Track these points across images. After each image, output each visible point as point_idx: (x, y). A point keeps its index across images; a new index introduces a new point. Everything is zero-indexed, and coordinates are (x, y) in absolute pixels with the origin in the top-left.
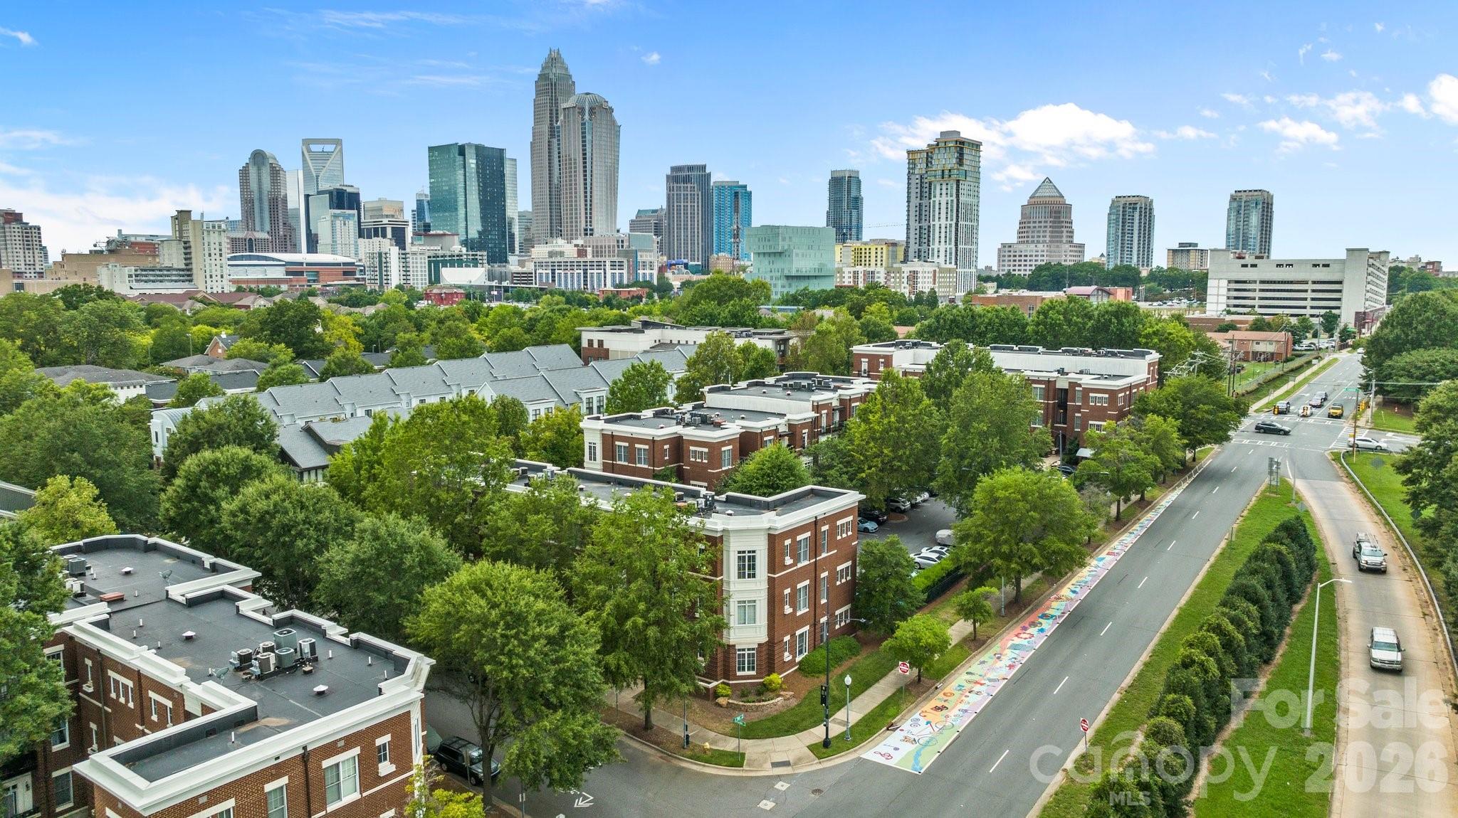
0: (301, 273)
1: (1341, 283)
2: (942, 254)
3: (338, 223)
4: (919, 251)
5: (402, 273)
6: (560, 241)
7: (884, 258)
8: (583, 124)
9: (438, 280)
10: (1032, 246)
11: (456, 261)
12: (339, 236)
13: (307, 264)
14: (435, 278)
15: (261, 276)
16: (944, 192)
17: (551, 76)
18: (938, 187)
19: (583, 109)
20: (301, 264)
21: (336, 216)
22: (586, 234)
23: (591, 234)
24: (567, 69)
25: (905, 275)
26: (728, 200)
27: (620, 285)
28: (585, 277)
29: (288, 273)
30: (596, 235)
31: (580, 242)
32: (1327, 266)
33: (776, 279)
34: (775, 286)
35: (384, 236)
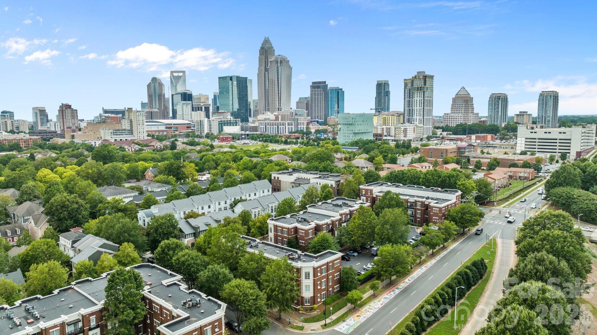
0: (171, 128)
1: (570, 140)
2: (418, 120)
3: (184, 107)
4: (409, 119)
5: (209, 128)
6: (269, 113)
7: (395, 121)
8: (278, 67)
9: (222, 130)
10: (457, 114)
11: (229, 123)
12: (185, 111)
13: (174, 124)
14: (221, 130)
15: (156, 129)
16: (418, 96)
17: (265, 48)
18: (416, 94)
19: (277, 62)
20: (171, 124)
21: (184, 104)
22: (279, 110)
23: (281, 110)
24: (271, 45)
25: (402, 130)
26: (335, 95)
27: (291, 132)
28: (278, 129)
29: (166, 128)
30: (282, 110)
31: (276, 113)
32: (565, 133)
33: (350, 134)
34: (349, 136)
35: (201, 110)
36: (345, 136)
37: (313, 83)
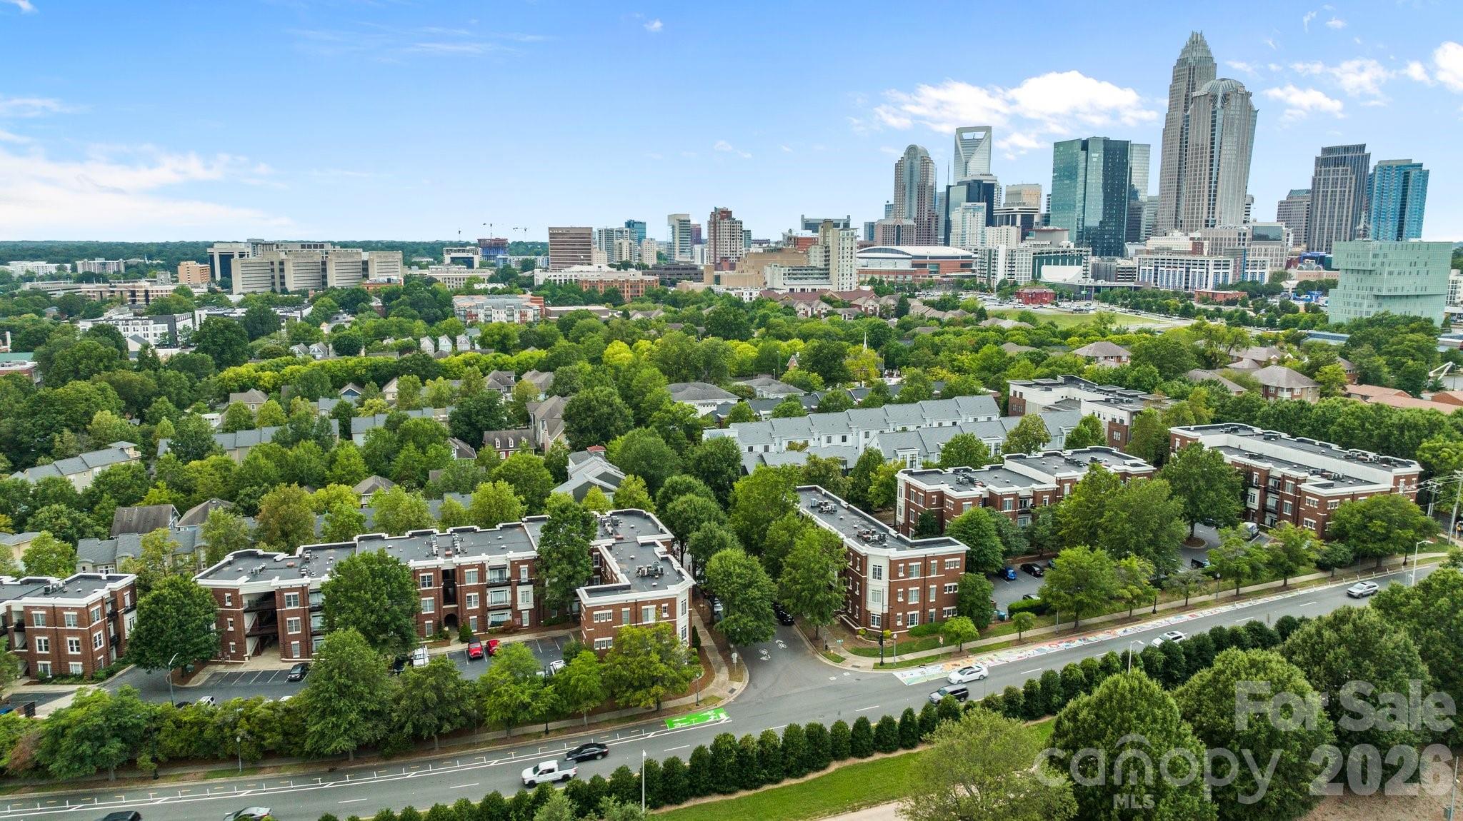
0: (924, 266)
3: (968, 215)
5: (1008, 269)
6: (1177, 233)
8: (1214, 113)
9: (1039, 275)
11: (1062, 258)
12: (968, 226)
13: (930, 258)
14: (1036, 277)
15: (891, 268)
17: (1191, 60)
19: (1215, 97)
20: (925, 257)
21: (967, 209)
22: (1207, 226)
23: (1213, 226)
24: (1209, 52)
27: (1224, 287)
28: (1187, 276)
29: (914, 266)
30: (1217, 227)
31: (1197, 235)
33: (1363, 298)
34: (1360, 305)
35: (1014, 224)
36: (1349, 304)
37: (1325, 150)
